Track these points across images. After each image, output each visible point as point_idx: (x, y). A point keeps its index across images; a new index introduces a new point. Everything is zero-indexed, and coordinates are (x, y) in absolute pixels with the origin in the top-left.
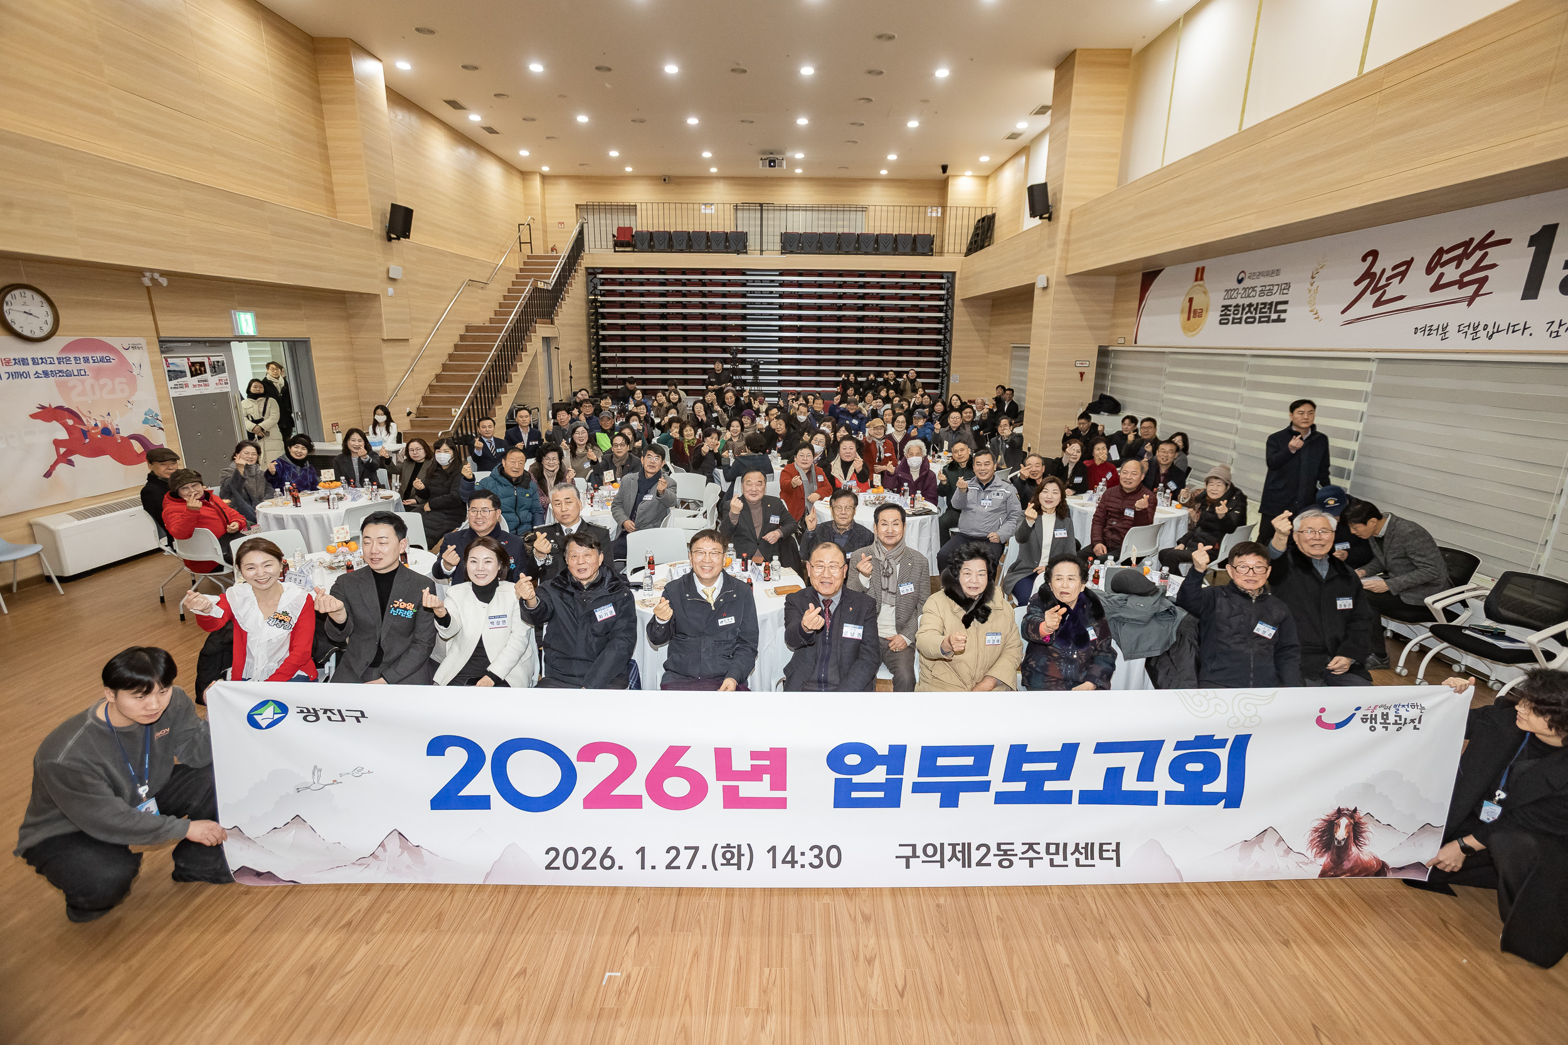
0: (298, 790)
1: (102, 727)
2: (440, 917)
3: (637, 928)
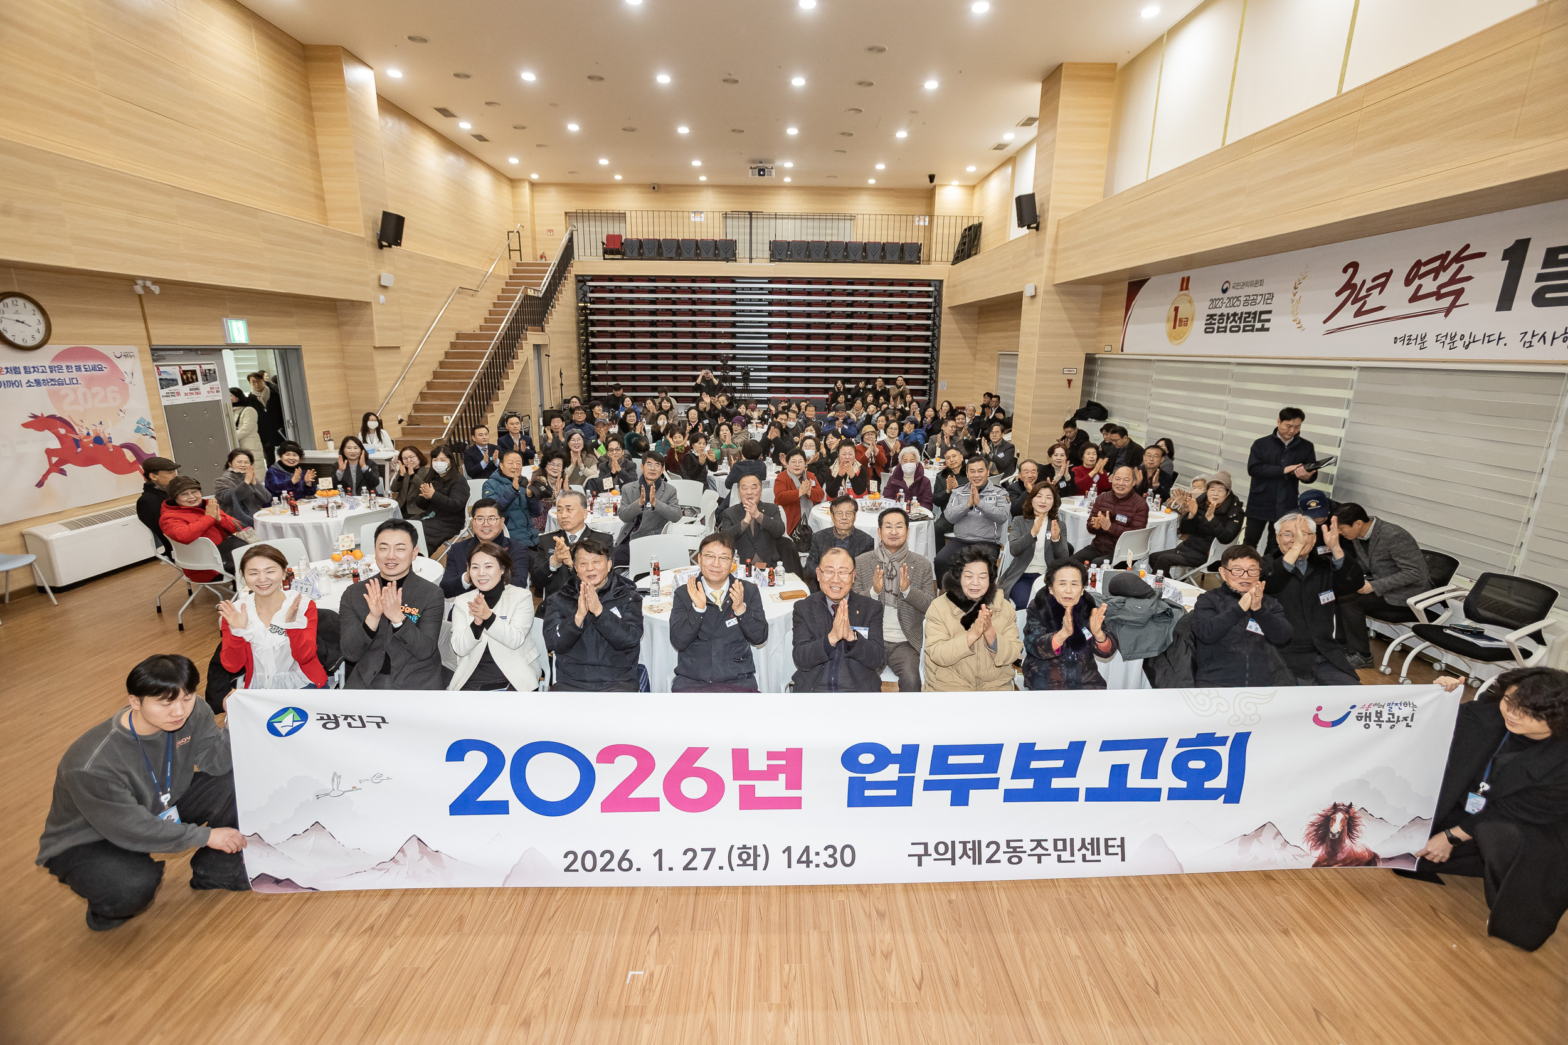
0: (318, 797)
1: (127, 736)
2: (461, 919)
3: (657, 928)
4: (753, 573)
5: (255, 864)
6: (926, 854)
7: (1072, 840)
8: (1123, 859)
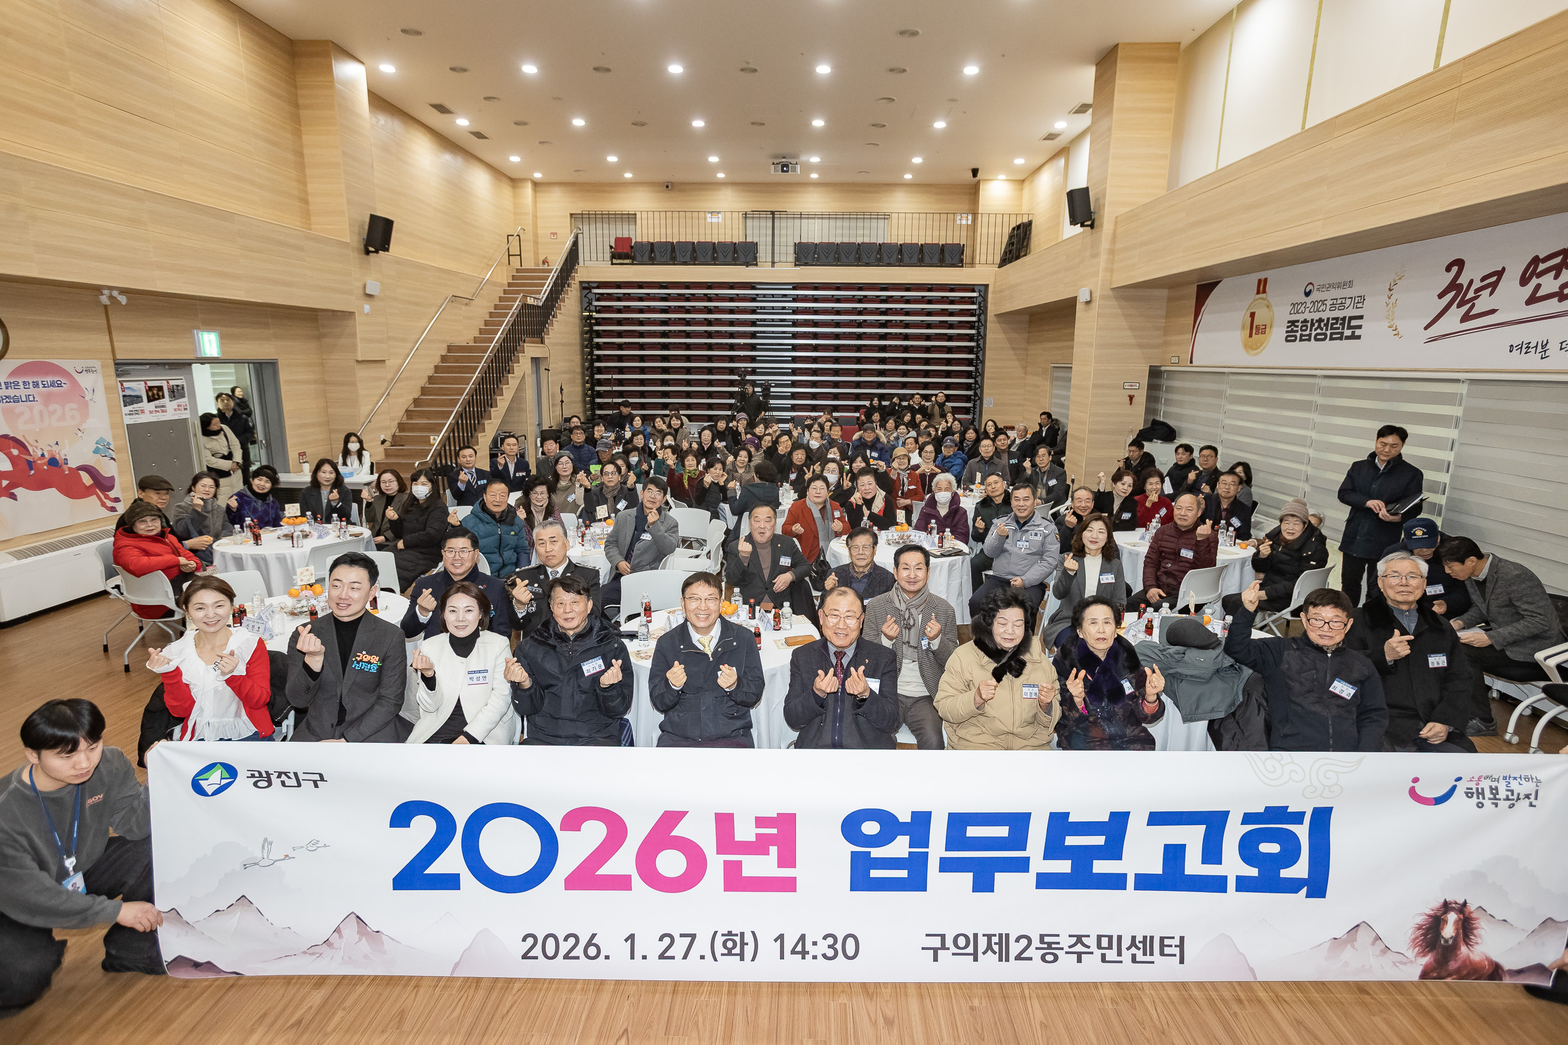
0: (245, 867)
1: (26, 791)
2: (402, 1014)
3: (626, 1031)
4: (757, 615)
5: (171, 945)
6: (943, 947)
7: (1120, 938)
8: (1182, 961)
